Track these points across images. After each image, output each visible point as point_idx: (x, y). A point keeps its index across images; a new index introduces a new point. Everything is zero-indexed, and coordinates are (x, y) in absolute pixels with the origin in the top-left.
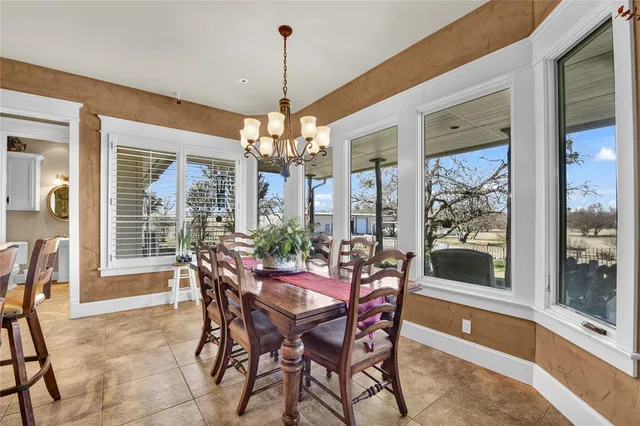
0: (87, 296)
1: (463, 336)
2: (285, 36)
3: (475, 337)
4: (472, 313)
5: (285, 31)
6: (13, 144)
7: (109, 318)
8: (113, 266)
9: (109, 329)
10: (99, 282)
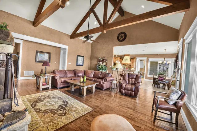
0: (146, 79)
10: (147, 77)
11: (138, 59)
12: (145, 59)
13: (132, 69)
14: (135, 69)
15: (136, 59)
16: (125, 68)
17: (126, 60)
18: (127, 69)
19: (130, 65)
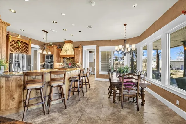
0: (97, 77)
1: (177, 105)
2: (125, 26)
3: (180, 106)
4: (180, 98)
5: (125, 25)
6: (90, 52)
7: (100, 81)
8: (101, 73)
9: (99, 83)
10: (99, 75)
11: (85, 48)
12: (95, 47)
13: (78, 64)
14: (81, 63)
15: (82, 48)
16: (67, 64)
17: (67, 50)
18: (70, 64)
19: (74, 58)
